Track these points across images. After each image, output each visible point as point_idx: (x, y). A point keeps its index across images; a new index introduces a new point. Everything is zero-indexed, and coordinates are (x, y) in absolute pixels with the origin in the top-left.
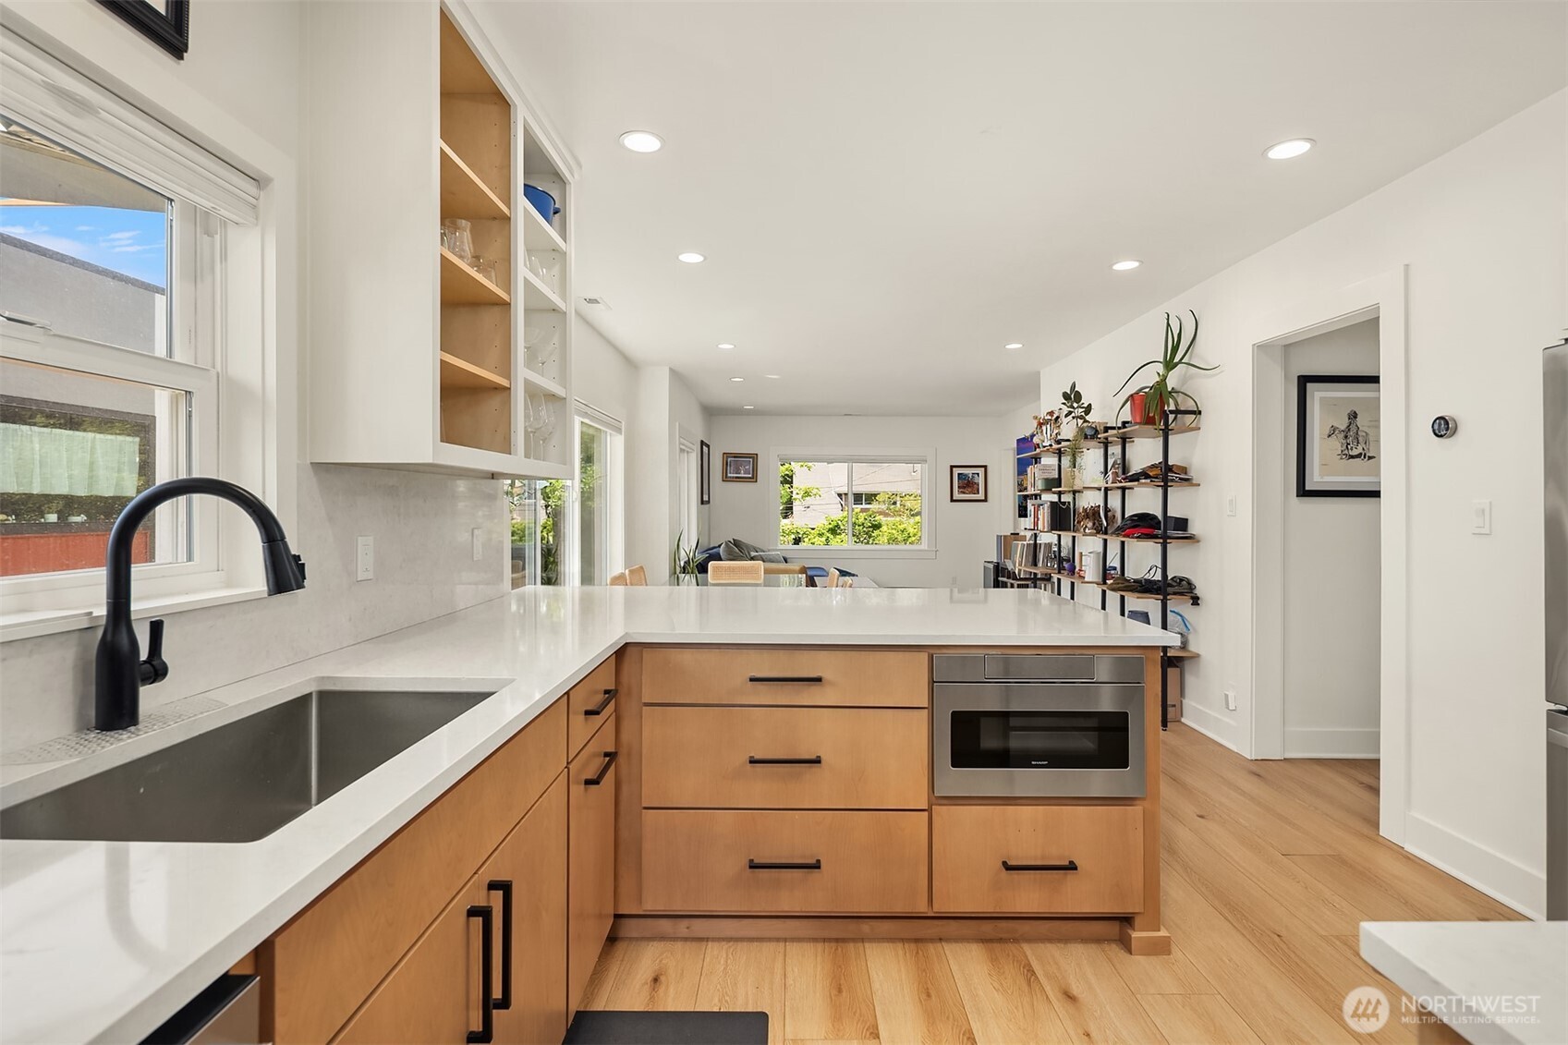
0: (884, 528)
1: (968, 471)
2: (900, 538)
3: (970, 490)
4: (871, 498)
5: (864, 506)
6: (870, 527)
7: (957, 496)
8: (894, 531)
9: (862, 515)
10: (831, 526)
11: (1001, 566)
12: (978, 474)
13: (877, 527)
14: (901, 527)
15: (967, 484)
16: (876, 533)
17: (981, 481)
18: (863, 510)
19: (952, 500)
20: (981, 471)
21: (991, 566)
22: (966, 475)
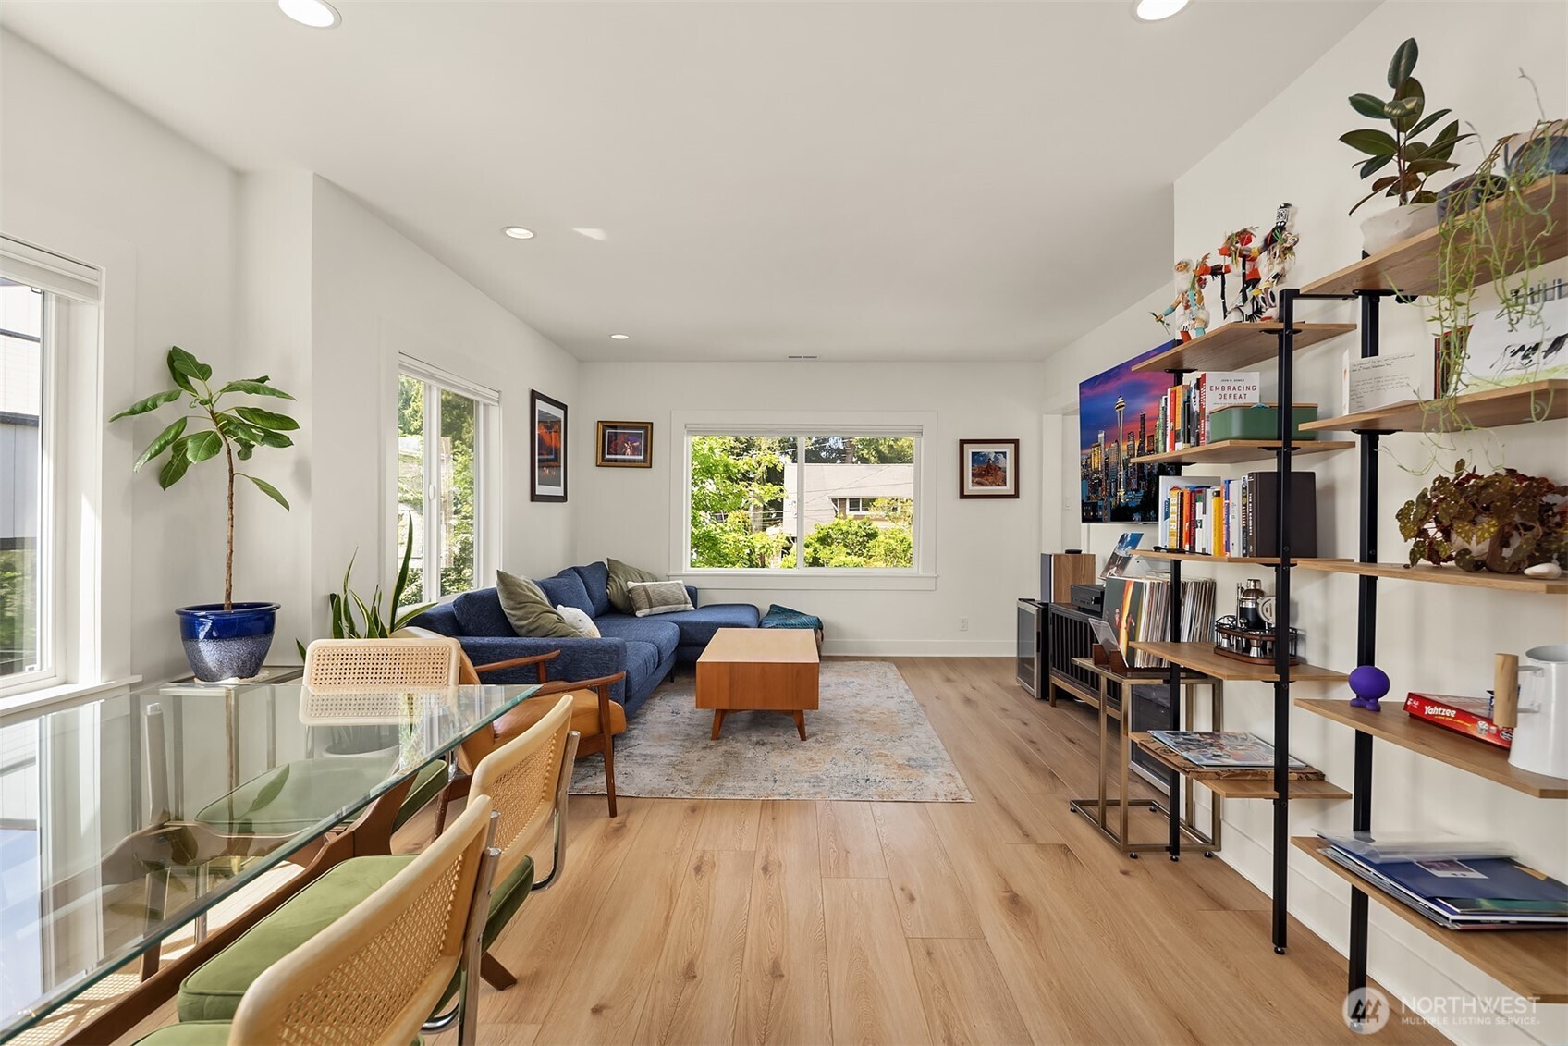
0: (881, 538)
1: (989, 450)
2: (899, 549)
3: (991, 479)
4: (868, 503)
5: (861, 513)
6: (864, 536)
7: (970, 488)
8: (892, 541)
9: (857, 522)
10: (820, 535)
11: (1051, 611)
12: (1004, 454)
13: (872, 536)
14: (901, 536)
15: (987, 470)
16: (871, 543)
17: (1009, 464)
18: (857, 517)
19: (963, 496)
20: (1009, 449)
21: (1033, 610)
22: (985, 456)
